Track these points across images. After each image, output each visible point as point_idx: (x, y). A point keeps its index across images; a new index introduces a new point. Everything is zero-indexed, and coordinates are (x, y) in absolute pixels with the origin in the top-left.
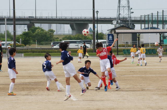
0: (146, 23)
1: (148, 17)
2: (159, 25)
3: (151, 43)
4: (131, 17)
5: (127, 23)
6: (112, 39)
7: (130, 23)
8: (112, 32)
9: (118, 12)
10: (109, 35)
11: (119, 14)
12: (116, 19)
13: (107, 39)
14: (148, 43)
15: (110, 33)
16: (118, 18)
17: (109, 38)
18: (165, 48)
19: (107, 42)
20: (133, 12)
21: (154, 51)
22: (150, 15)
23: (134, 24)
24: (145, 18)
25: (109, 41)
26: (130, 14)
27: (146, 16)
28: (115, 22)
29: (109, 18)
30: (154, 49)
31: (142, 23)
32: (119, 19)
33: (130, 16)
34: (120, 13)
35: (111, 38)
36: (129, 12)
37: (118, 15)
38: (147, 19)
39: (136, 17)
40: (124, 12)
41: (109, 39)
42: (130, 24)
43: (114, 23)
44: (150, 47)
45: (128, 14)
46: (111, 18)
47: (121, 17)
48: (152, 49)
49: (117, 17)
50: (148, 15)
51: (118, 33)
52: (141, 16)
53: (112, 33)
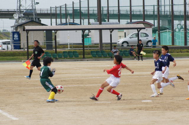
0: (57, 17)
1: (61, 9)
2: (75, 19)
3: (71, 44)
4: (36, 9)
5: (30, 17)
6: (18, 39)
7: (34, 17)
8: (17, 29)
9: (19, 2)
10: (14, 33)
11: (20, 5)
12: (16, 11)
13: (11, 38)
14: (67, 43)
15: (15, 31)
16: (19, 10)
17: (13, 37)
18: (88, 50)
19: (11, 42)
20: (38, 3)
21: (76, 54)
22: (63, 6)
23: (40, 19)
24: (56, 10)
25: (14, 41)
26: (34, 5)
27: (57, 7)
28: (16, 16)
29: (7, 10)
30: (75, 51)
31: (52, 17)
32: (21, 12)
33: (34, 8)
34: (21, 3)
35: (17, 37)
36: (33, 3)
37: (18, 7)
38: (58, 12)
39: (41, 9)
40: (26, 3)
41: (14, 39)
42: (35, 19)
43: (15, 18)
44: (69, 49)
45: (31, 5)
46: (9, 10)
47: (23, 9)
48: (73, 52)
49: (17, 9)
50: (61, 7)
51: (28, 31)
52: (51, 7)
53: (18, 31)
